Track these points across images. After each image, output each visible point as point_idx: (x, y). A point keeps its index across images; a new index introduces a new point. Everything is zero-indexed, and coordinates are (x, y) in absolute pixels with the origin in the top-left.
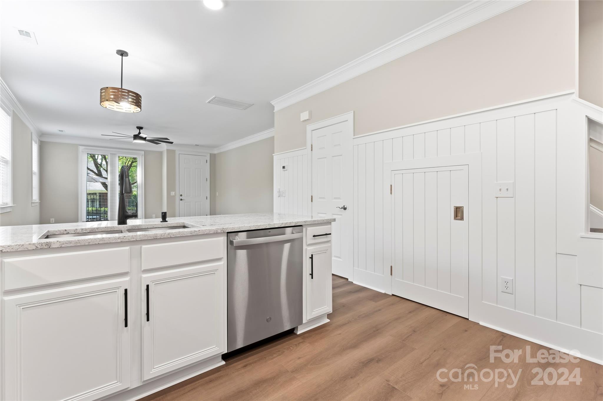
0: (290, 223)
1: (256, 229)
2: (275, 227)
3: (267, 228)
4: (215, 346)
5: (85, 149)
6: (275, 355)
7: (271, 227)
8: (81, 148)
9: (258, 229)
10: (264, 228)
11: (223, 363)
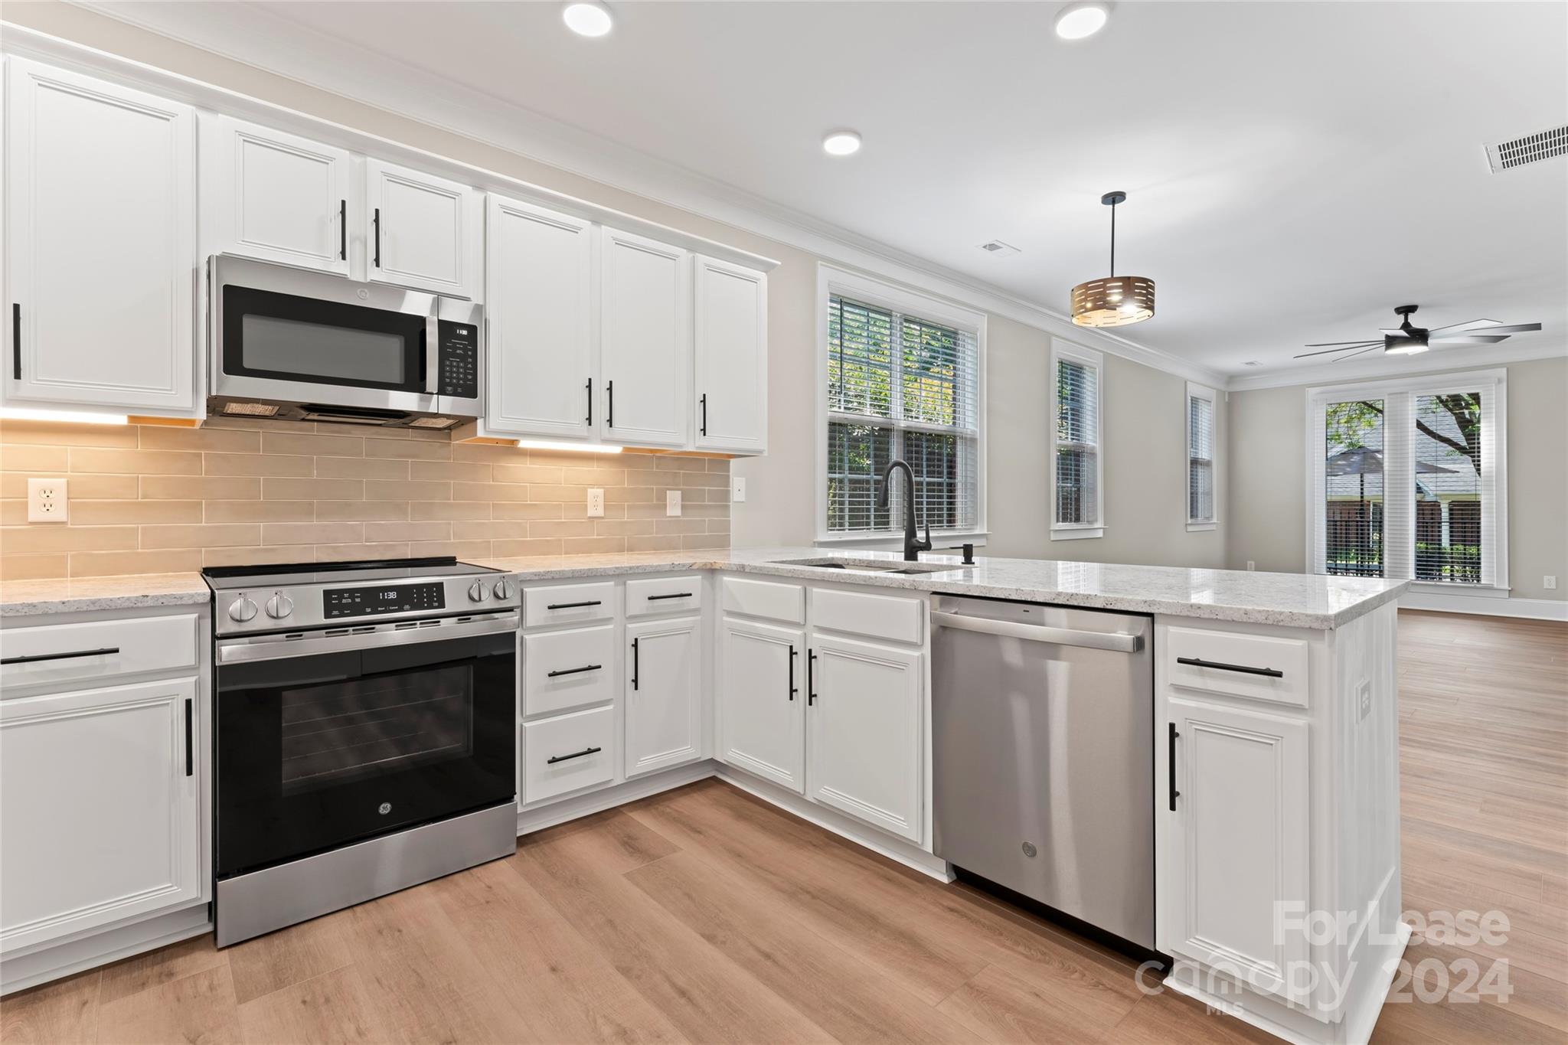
0: (1088, 597)
1: (983, 595)
2: (1033, 600)
3: (1011, 598)
4: (903, 819)
5: (1322, 393)
6: (1021, 949)
7: (1023, 599)
8: (1312, 392)
9: (988, 595)
10: (1003, 597)
11: (945, 879)
